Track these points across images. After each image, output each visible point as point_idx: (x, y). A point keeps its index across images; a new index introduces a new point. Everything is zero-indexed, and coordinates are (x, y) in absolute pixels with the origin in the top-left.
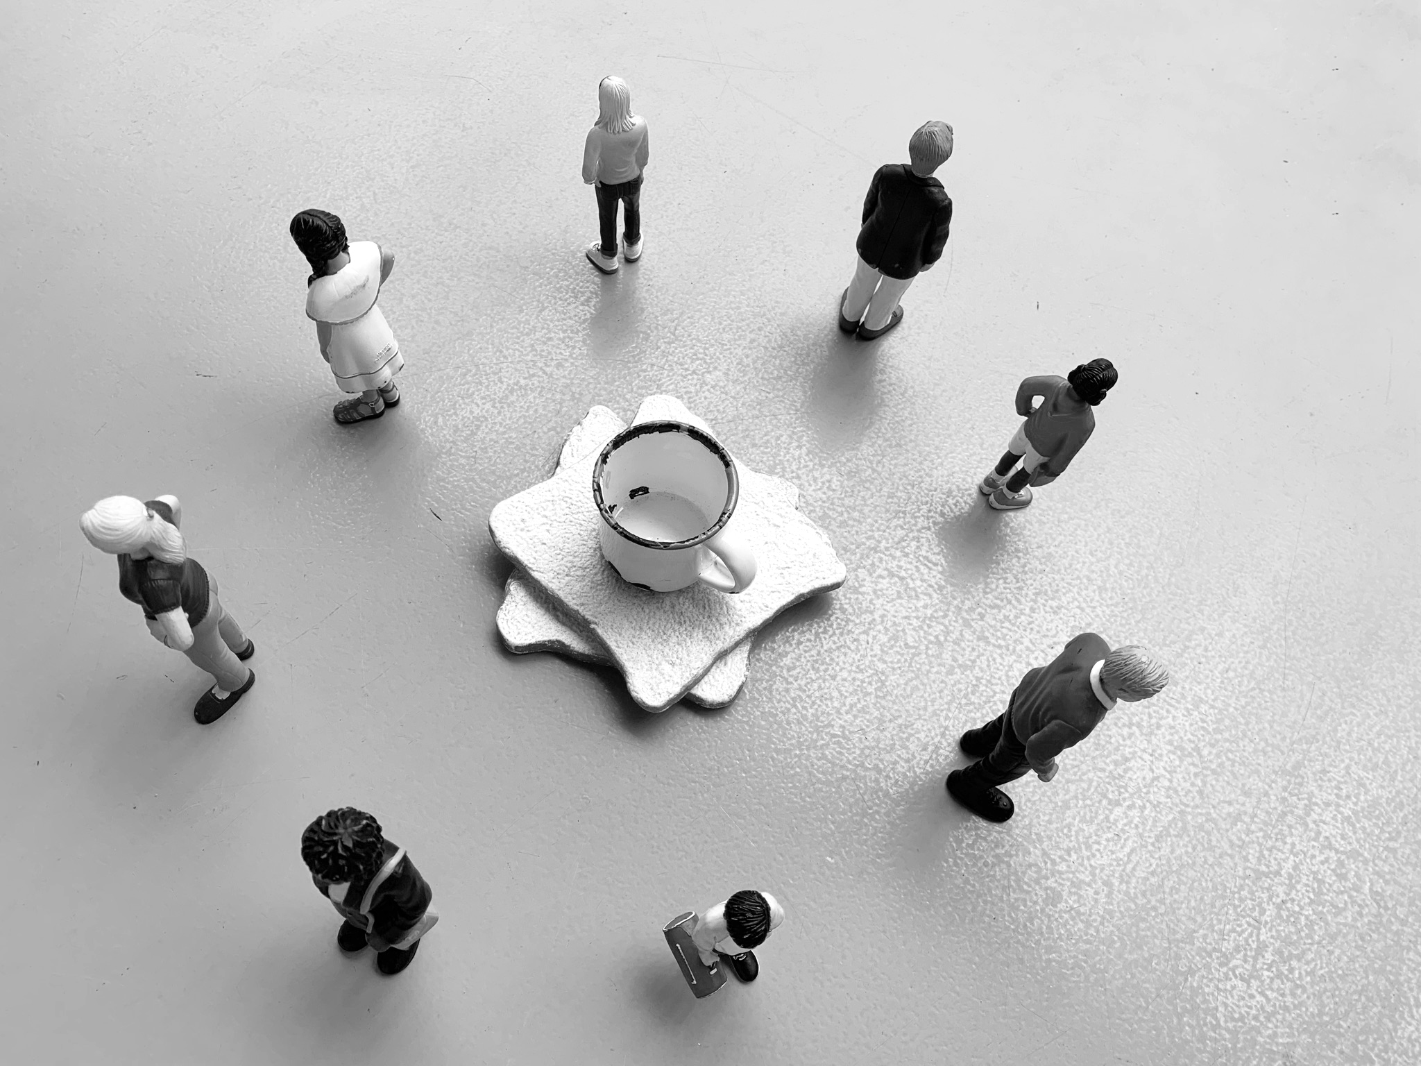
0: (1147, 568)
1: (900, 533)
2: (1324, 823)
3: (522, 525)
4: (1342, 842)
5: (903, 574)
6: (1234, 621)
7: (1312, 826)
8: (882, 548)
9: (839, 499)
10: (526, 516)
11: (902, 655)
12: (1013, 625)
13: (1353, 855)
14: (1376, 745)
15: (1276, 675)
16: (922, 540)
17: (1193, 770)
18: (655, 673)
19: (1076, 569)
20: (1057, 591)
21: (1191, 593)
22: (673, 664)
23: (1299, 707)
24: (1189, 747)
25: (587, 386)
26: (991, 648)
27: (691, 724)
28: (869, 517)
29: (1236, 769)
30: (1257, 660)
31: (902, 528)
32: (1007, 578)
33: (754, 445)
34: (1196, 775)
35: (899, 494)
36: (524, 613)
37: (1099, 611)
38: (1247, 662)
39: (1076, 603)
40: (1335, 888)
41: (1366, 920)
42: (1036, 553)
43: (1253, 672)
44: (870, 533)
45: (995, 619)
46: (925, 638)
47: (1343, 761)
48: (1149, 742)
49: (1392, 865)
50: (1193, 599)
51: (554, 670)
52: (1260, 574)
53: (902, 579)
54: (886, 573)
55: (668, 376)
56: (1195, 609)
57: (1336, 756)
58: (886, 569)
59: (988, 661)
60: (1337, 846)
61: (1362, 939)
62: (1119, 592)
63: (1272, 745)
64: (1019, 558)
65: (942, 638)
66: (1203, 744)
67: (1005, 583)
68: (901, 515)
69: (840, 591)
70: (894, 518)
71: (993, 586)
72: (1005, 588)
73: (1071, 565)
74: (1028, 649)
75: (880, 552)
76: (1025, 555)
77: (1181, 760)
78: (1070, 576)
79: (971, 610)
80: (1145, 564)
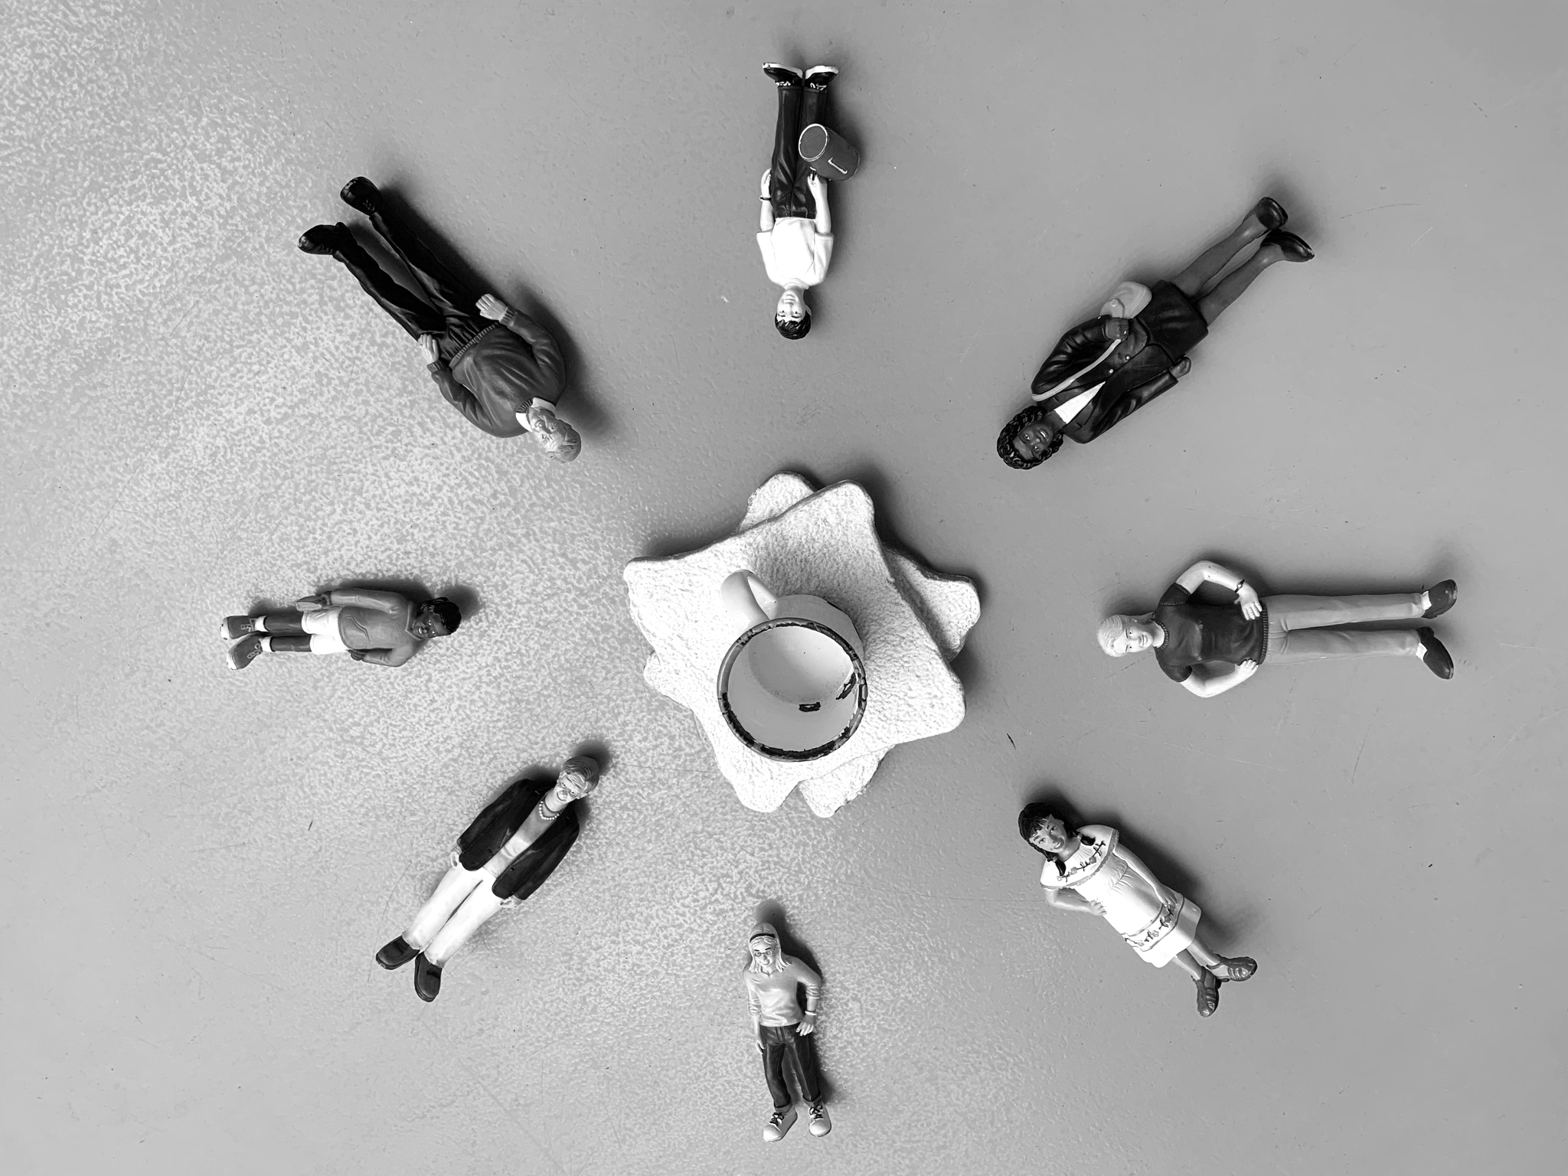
0: (301, 501)
1: (549, 604)
2: (221, 196)
3: (934, 701)
4: (210, 172)
5: (561, 560)
6: (230, 422)
7: (235, 197)
8: (573, 592)
9: (602, 658)
10: (928, 710)
11: (591, 477)
12: (465, 478)
13: (202, 157)
14: (132, 256)
15: (208, 354)
16: (529, 591)
17: (335, 284)
18: (845, 517)
19: (377, 519)
20: (406, 501)
21: (264, 462)
22: (825, 521)
23: (197, 316)
24: (330, 308)
25: (827, 847)
26: (498, 461)
27: (819, 466)
28: (576, 629)
29: (290, 272)
30: (222, 375)
31: (545, 608)
32: (454, 528)
33: (672, 738)
34: (333, 278)
35: (537, 646)
36: (952, 614)
37: (370, 469)
38: (233, 375)
39: (391, 483)
40: (236, 132)
41: (218, 92)
42: (414, 546)
43: (231, 364)
44: (582, 612)
45: (482, 489)
46: (561, 488)
47: (174, 250)
48: (369, 324)
49: (167, 136)
50: (264, 455)
51: (934, 556)
52: (181, 463)
53: (564, 555)
54: (579, 565)
55: (739, 838)
56: (267, 445)
57: (180, 257)
58: (577, 569)
59: (504, 448)
60: (217, 170)
61: (229, 78)
62: (341, 484)
63: (242, 285)
64: (433, 546)
65: (545, 483)
66: (314, 307)
67: (457, 524)
68: (542, 623)
69: (633, 557)
70: (550, 622)
71: (472, 523)
72: (460, 518)
73: (382, 526)
74: (459, 450)
75: (577, 589)
76: (426, 548)
77: (343, 295)
78: (387, 513)
79: (503, 505)
80: (302, 506)
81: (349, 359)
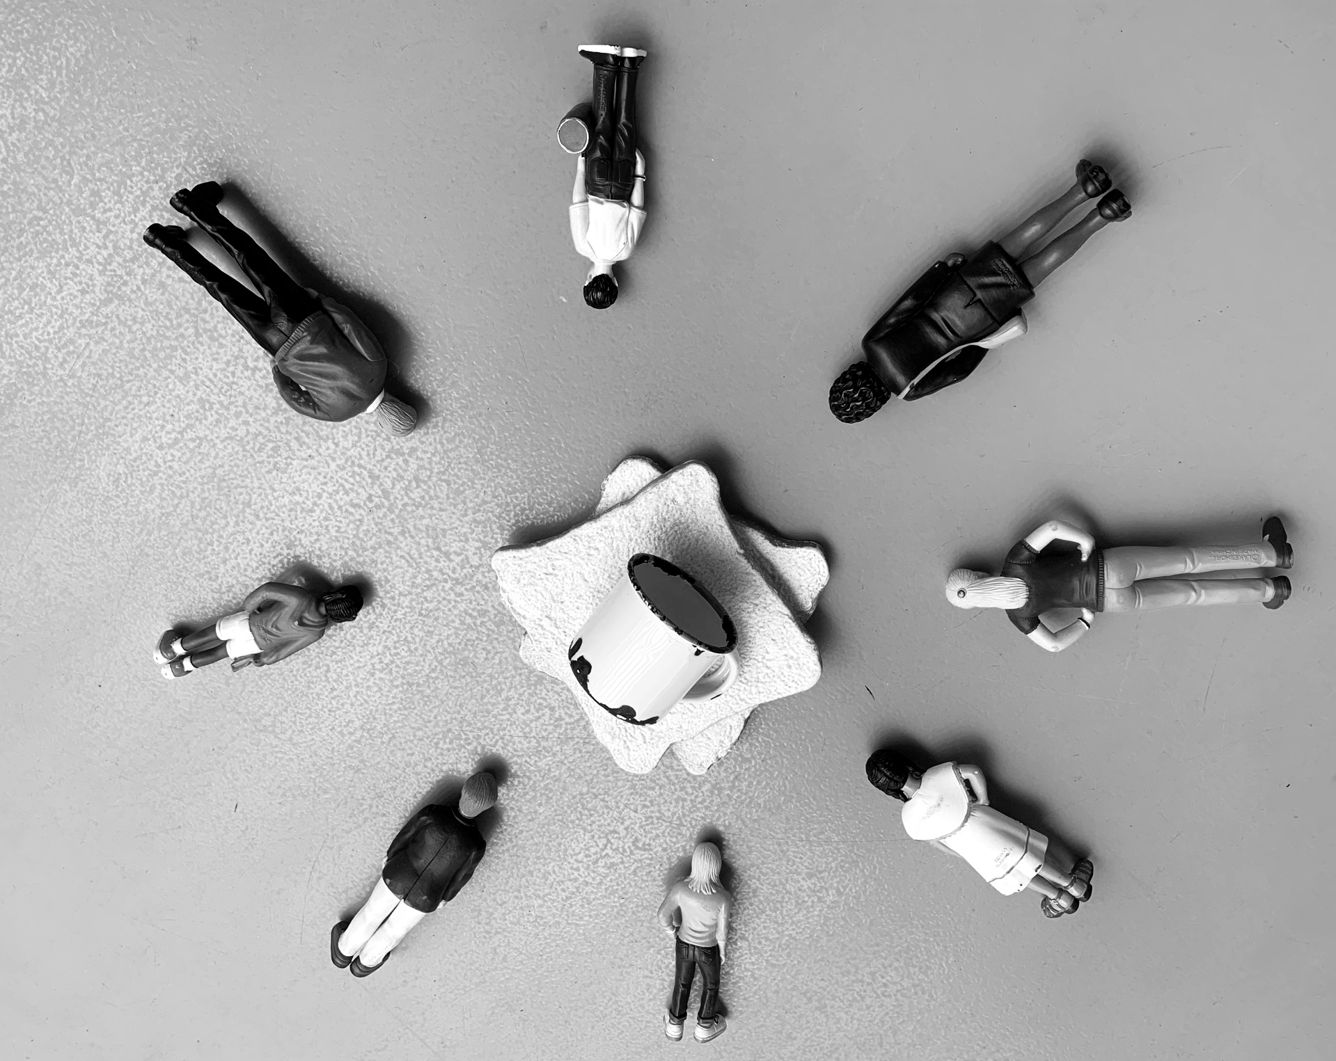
0: (197, 517)
1: (428, 594)
2: (98, 246)
3: (791, 662)
4: (85, 225)
5: (435, 553)
6: (128, 450)
7: (110, 245)
8: (449, 582)
9: (481, 640)
10: (786, 671)
11: (455, 475)
12: (342, 485)
13: (78, 211)
14: (26, 307)
15: (102, 391)
16: (409, 583)
17: (207, 317)
18: (692, 495)
19: (267, 528)
20: (291, 510)
21: (162, 485)
22: (674, 501)
23: (89, 357)
24: (205, 339)
25: (704, 801)
26: (369, 467)
27: (665, 447)
28: (456, 616)
29: (167, 310)
30: (117, 408)
31: (425, 598)
32: (337, 531)
33: (552, 709)
34: (205, 311)
35: (421, 634)
36: (802, 578)
37: (256, 484)
38: (126, 408)
39: (275, 494)
40: (105, 186)
41: (85, 151)
42: (302, 551)
43: (123, 398)
44: (458, 599)
45: (358, 494)
46: (429, 487)
47: (63, 298)
48: (241, 350)
49: (45, 195)
50: (161, 478)
51: (780, 524)
52: (89, 491)
53: (438, 549)
54: (452, 557)
55: (622, 797)
56: (162, 469)
57: (68, 303)
58: (451, 560)
59: (374, 454)
60: (91, 222)
61: (94, 136)
62: (232, 498)
63: (125, 325)
64: (320, 549)
65: (414, 484)
66: (190, 339)
67: (339, 527)
68: (423, 612)
69: (500, 545)
70: (431, 611)
71: (352, 526)
72: (341, 522)
73: (272, 534)
74: (334, 459)
75: (452, 579)
76: (313, 551)
77: (215, 327)
78: (275, 522)
79: (378, 507)
80: (198, 521)
81: (227, 384)
